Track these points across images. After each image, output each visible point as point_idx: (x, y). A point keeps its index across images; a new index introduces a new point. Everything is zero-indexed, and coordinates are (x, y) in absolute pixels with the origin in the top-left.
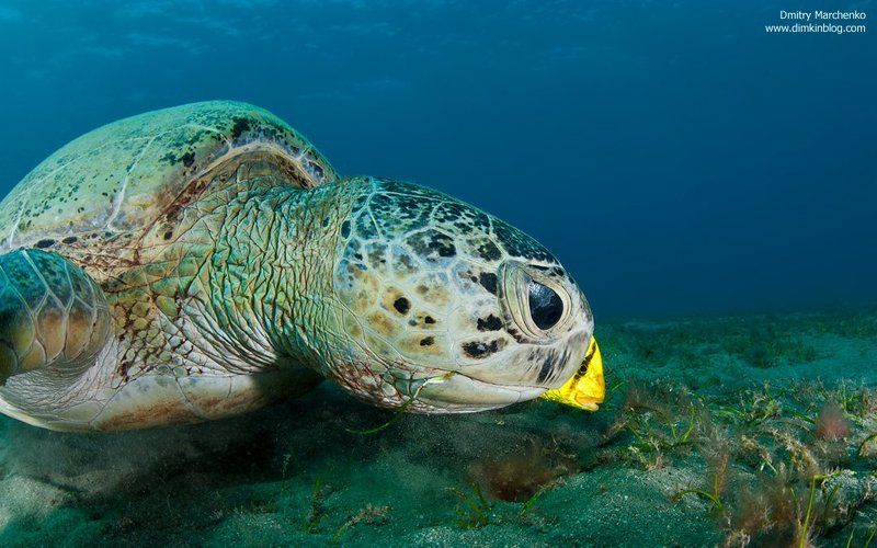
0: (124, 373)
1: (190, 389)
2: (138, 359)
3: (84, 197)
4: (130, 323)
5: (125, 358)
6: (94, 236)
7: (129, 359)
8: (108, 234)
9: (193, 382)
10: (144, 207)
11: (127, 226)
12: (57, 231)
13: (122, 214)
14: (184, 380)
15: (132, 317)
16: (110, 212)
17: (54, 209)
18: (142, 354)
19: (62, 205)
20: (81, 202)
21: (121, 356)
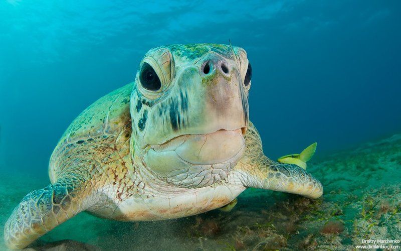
0: (119, 198)
1: (150, 204)
2: (124, 192)
3: (94, 122)
4: (116, 177)
5: (118, 191)
6: (99, 137)
7: (120, 191)
8: (104, 137)
9: (151, 201)
10: (117, 123)
11: (112, 132)
12: (84, 136)
13: (109, 128)
14: (146, 200)
15: (116, 174)
16: (104, 127)
17: (83, 127)
18: (125, 189)
19: (86, 126)
20: (92, 124)
21: (116, 190)
